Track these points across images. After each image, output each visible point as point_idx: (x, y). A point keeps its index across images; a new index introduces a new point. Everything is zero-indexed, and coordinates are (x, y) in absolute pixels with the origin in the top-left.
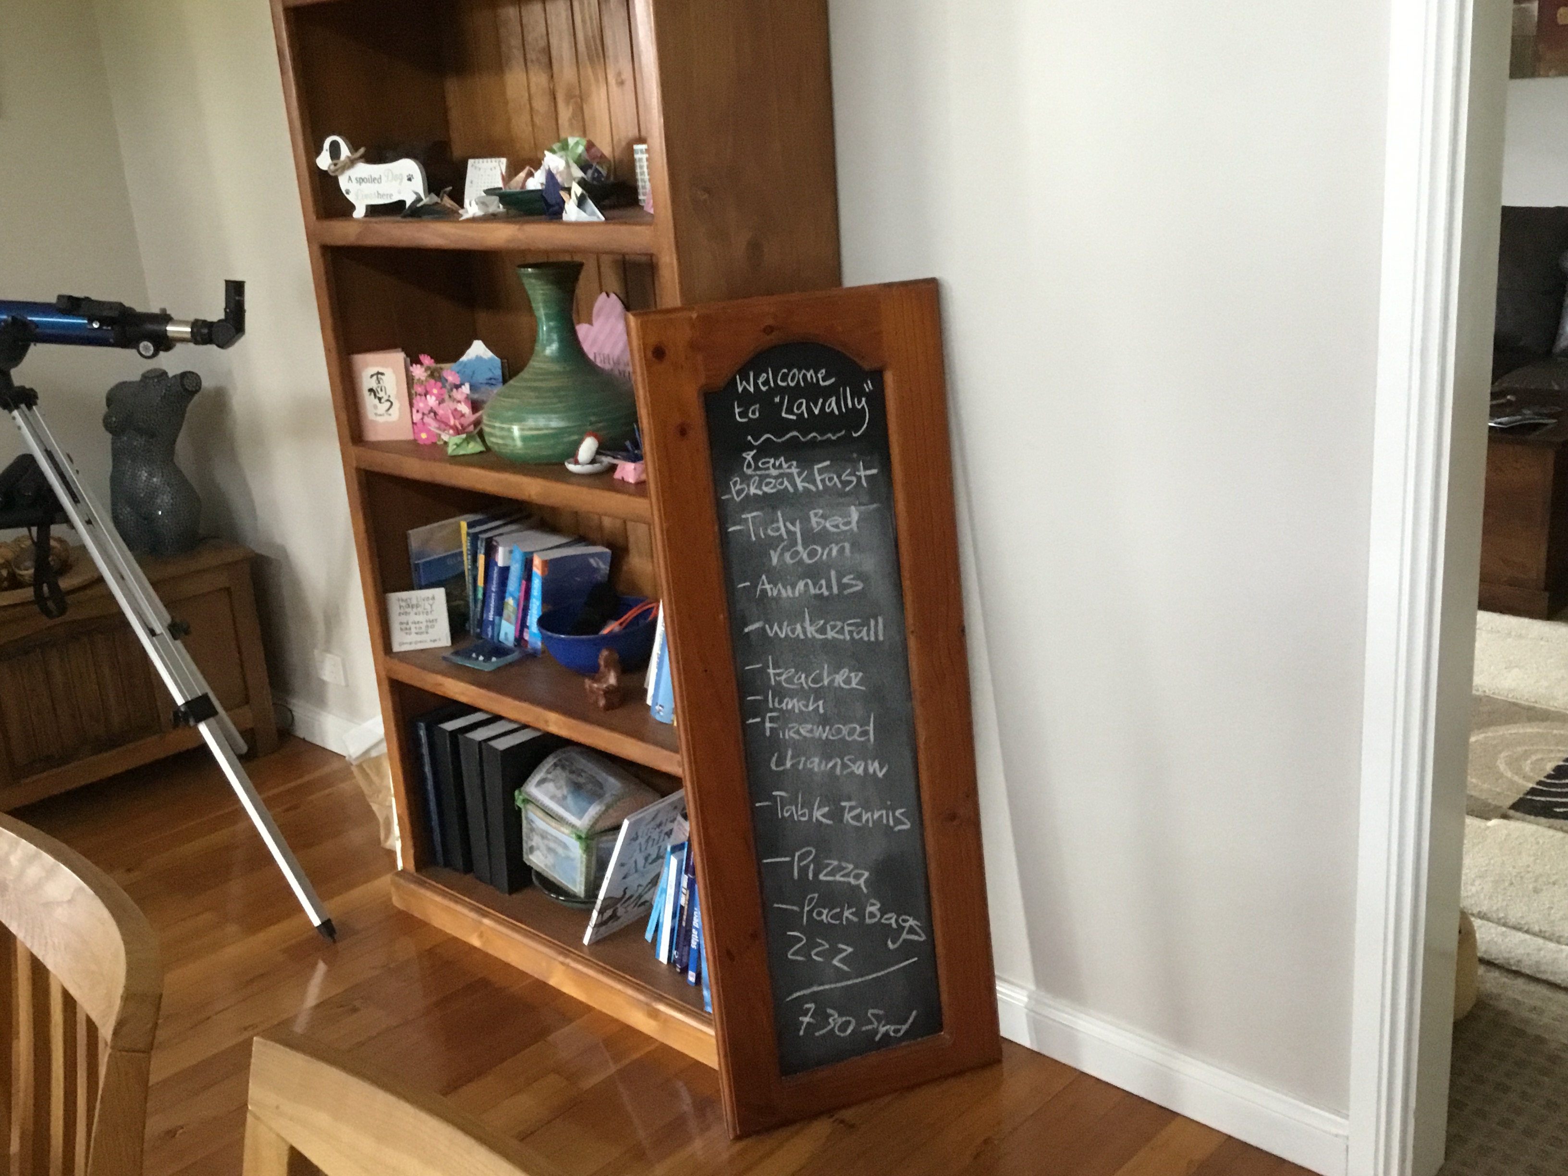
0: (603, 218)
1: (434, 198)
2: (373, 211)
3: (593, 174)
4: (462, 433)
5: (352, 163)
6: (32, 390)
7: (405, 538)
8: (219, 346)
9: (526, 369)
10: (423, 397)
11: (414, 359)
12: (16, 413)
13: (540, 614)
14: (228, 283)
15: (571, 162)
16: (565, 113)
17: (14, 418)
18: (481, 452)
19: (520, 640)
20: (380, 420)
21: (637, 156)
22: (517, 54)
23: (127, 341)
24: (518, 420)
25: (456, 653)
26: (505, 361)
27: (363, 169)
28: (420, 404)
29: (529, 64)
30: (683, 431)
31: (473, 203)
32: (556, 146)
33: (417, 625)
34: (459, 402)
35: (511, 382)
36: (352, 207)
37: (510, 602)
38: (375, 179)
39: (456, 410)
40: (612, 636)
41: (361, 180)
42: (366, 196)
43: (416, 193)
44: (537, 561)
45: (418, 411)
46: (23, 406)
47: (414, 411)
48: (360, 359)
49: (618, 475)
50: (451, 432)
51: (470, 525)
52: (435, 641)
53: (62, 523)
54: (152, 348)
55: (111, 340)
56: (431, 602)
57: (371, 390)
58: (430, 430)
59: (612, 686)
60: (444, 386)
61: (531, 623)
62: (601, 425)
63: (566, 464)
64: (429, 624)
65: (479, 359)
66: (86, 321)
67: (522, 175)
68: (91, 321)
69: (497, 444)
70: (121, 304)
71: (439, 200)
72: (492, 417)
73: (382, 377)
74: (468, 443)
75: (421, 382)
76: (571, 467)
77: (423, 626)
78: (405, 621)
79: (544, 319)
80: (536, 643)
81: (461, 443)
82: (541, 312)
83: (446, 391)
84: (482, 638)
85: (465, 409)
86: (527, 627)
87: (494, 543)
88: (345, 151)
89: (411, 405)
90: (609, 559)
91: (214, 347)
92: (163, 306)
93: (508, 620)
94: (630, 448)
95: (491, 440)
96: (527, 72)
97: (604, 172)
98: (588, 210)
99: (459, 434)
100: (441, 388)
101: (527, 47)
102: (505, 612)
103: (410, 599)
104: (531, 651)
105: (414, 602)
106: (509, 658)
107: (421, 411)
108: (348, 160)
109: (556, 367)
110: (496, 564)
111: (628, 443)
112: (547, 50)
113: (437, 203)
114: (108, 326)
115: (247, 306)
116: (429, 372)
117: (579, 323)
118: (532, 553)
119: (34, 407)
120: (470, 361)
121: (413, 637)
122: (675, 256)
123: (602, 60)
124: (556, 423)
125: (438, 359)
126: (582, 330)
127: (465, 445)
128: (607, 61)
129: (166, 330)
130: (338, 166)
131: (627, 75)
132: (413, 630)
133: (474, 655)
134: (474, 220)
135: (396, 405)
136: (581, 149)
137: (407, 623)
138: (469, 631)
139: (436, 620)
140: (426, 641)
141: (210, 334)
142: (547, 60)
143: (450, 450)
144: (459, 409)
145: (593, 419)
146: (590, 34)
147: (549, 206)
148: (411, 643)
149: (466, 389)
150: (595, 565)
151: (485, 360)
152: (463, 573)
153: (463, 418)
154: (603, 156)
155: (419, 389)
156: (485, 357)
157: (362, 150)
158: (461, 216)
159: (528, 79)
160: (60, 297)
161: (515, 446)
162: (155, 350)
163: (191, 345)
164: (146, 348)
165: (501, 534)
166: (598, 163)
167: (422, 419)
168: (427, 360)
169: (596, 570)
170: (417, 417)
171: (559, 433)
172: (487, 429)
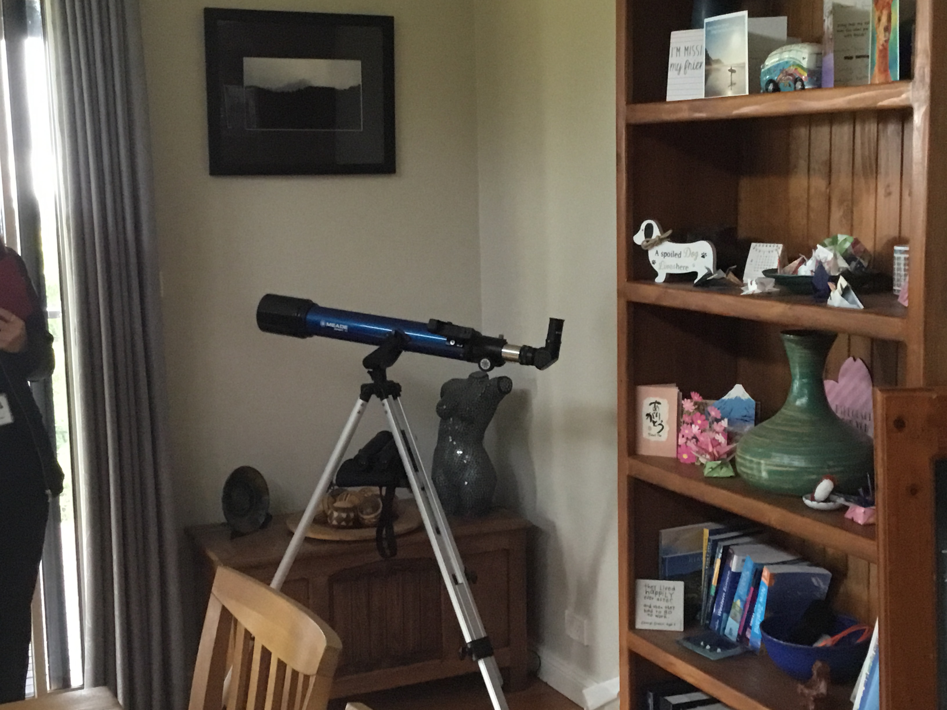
0: (862, 307)
1: (721, 274)
2: (672, 278)
3: (857, 264)
4: (718, 460)
5: (660, 241)
6: (398, 384)
7: (658, 535)
8: (537, 367)
9: (778, 414)
10: (689, 426)
11: (685, 395)
12: (385, 401)
13: (763, 618)
14: (552, 320)
15: (838, 255)
16: (837, 214)
17: (383, 405)
18: (731, 477)
19: (742, 637)
20: (652, 439)
21: (896, 255)
22: (803, 164)
23: (471, 358)
24: (767, 456)
25: (688, 639)
26: (759, 403)
27: (668, 246)
28: (685, 430)
29: (812, 172)
30: (913, 491)
31: (754, 283)
32: (827, 241)
33: (658, 610)
34: (718, 433)
35: (765, 424)
36: (656, 274)
37: (738, 603)
38: (676, 254)
39: (714, 439)
40: (825, 649)
41: (665, 255)
42: (668, 267)
43: (708, 269)
44: (766, 573)
45: (683, 436)
46: (391, 397)
47: (680, 436)
48: (643, 390)
49: (848, 515)
50: (708, 456)
51: (712, 533)
52: (670, 625)
53: (404, 487)
54: (489, 364)
55: (461, 355)
56: (671, 592)
57: (648, 415)
58: (691, 453)
59: (822, 694)
60: (707, 419)
61: (754, 623)
62: (837, 469)
63: (804, 499)
64: (668, 610)
65: (738, 399)
66: (445, 339)
67: (796, 262)
68: (449, 340)
69: (747, 474)
70: (473, 330)
71: (725, 276)
72: (746, 451)
73: (659, 405)
74: (721, 468)
75: (689, 414)
76: (808, 502)
77: (663, 611)
78: (648, 604)
79: (798, 377)
80: (757, 643)
81: (716, 468)
82: (796, 371)
83: (708, 422)
84: (709, 629)
85: (721, 439)
86: (751, 628)
87: (731, 551)
88: (656, 232)
89: (679, 430)
90: (829, 582)
91: (533, 368)
92: (501, 333)
93: (734, 618)
94: (862, 494)
95: (740, 469)
96: (809, 178)
97: (865, 264)
98: (850, 298)
99: (715, 460)
100: (704, 420)
101: (811, 158)
102: (732, 611)
103: (655, 587)
104: (751, 649)
105: (658, 589)
106: (731, 652)
107: (685, 437)
108: (657, 239)
109: (804, 417)
110: (730, 569)
111: (861, 490)
112: (829, 165)
113: (723, 278)
114: (460, 345)
115: (563, 339)
116: (696, 406)
117: (826, 378)
118: (763, 565)
119: (398, 398)
120: (730, 400)
121: (654, 619)
122: (922, 346)
123: (875, 175)
124: (798, 462)
125: (706, 396)
126: (828, 384)
127: (718, 469)
128: (878, 176)
129: (501, 352)
130: (649, 243)
131: (895, 189)
132: (654, 613)
133: (702, 643)
134: (752, 296)
135: (667, 428)
136: (848, 245)
137: (650, 607)
138: (700, 621)
139: (674, 607)
140: (663, 624)
141: (533, 358)
142: (828, 170)
143: (707, 472)
144: (716, 438)
145: (831, 463)
146: (867, 153)
147: (816, 290)
148: (651, 624)
149: (725, 423)
150: (816, 584)
151: (742, 400)
152: (701, 571)
153: (719, 447)
154: (865, 251)
155: (686, 418)
156: (743, 398)
157: (670, 232)
158: (742, 291)
159: (808, 183)
160: (431, 320)
161: (760, 477)
162: (491, 367)
163: (518, 364)
164: (486, 364)
165: (737, 544)
166: (861, 257)
167: (686, 442)
168: (696, 397)
169: (817, 588)
170: (682, 441)
171: (801, 471)
172: (739, 460)
